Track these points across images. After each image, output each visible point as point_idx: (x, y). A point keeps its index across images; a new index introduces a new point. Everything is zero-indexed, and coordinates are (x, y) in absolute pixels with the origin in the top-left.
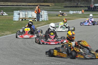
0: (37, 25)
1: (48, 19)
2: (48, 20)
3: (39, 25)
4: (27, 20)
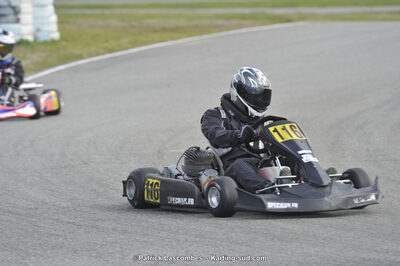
2: (56, 36)
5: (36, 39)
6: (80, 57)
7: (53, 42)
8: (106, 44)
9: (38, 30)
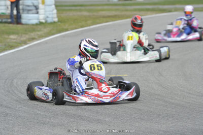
0: (27, 36)
1: (58, 17)
2: (56, 20)
3: (33, 35)
6: (67, 30)
7: (54, 22)
8: (80, 24)
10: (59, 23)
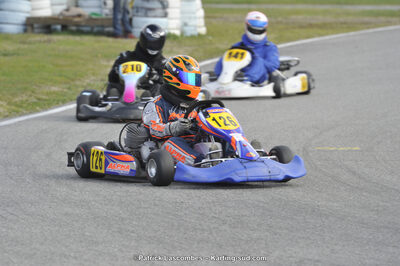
1: (206, 25)
2: (203, 30)
4: (74, 28)
5: (182, 33)
7: (199, 35)
9: (186, 24)
10: (210, 38)
